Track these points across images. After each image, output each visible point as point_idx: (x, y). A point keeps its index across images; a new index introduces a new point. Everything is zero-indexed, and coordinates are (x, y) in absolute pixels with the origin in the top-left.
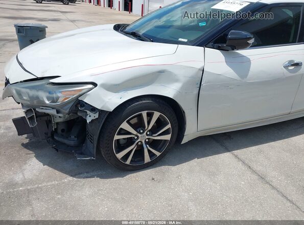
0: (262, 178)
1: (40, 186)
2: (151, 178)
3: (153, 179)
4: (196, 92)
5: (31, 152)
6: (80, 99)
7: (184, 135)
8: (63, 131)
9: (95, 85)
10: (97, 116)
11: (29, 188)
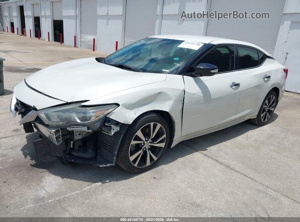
0: (228, 167)
1: (66, 196)
2: (153, 178)
3: (155, 178)
4: (181, 107)
5: (45, 170)
6: (107, 116)
7: (173, 141)
8: (80, 147)
9: (118, 105)
10: (118, 129)
11: (57, 199)
